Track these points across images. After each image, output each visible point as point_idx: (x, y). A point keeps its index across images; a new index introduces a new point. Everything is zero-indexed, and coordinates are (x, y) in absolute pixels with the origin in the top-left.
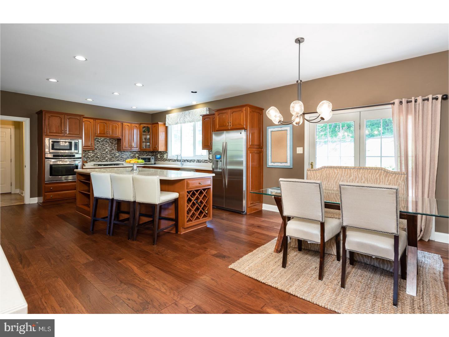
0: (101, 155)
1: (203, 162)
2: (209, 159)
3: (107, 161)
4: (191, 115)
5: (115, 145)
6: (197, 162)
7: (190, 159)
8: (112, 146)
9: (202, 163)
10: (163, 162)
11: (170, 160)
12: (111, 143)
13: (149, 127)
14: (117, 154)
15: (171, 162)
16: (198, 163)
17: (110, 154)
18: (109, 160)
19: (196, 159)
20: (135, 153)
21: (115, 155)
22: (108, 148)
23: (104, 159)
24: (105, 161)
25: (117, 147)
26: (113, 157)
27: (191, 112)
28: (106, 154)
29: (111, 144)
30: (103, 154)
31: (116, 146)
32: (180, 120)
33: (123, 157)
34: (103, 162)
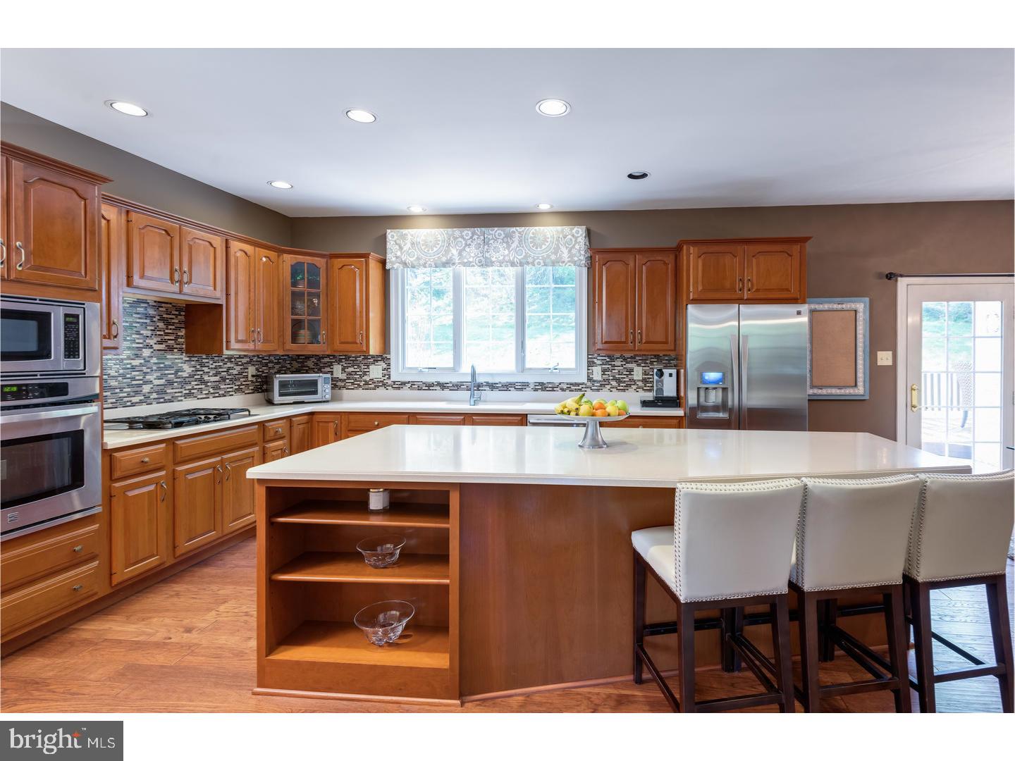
0: (124, 376)
1: (563, 390)
2: (590, 379)
3: (146, 400)
4: (516, 243)
5: (179, 329)
6: (536, 390)
7: (505, 380)
8: (167, 334)
9: (560, 393)
10: (360, 392)
11: (404, 383)
12: (162, 319)
13: (318, 265)
14: (185, 367)
15: (406, 392)
16: (540, 392)
17: (159, 369)
18: (154, 395)
19: (531, 379)
20: (244, 360)
21: (177, 372)
22: (152, 342)
23: (137, 393)
24: (141, 402)
25: (187, 337)
26: (170, 383)
27: (517, 234)
28: (144, 369)
29: (161, 325)
30: (133, 368)
31: (182, 332)
32: (460, 254)
33: (206, 378)
34: (133, 405)
